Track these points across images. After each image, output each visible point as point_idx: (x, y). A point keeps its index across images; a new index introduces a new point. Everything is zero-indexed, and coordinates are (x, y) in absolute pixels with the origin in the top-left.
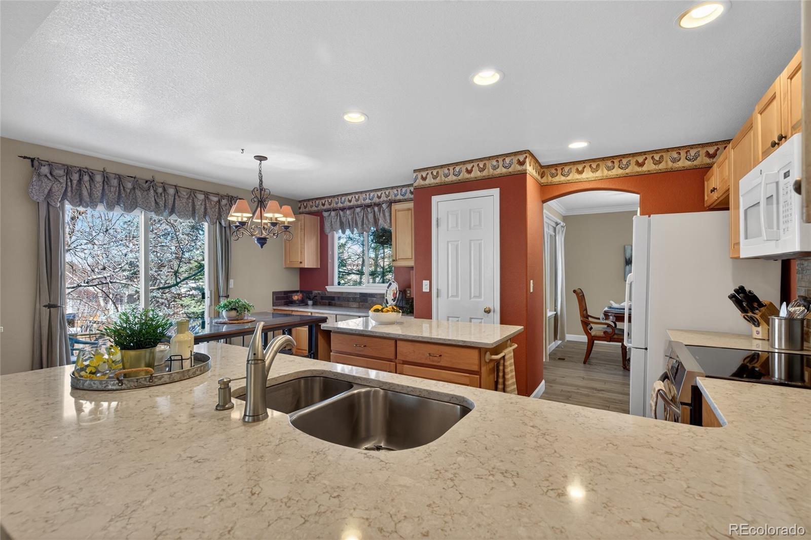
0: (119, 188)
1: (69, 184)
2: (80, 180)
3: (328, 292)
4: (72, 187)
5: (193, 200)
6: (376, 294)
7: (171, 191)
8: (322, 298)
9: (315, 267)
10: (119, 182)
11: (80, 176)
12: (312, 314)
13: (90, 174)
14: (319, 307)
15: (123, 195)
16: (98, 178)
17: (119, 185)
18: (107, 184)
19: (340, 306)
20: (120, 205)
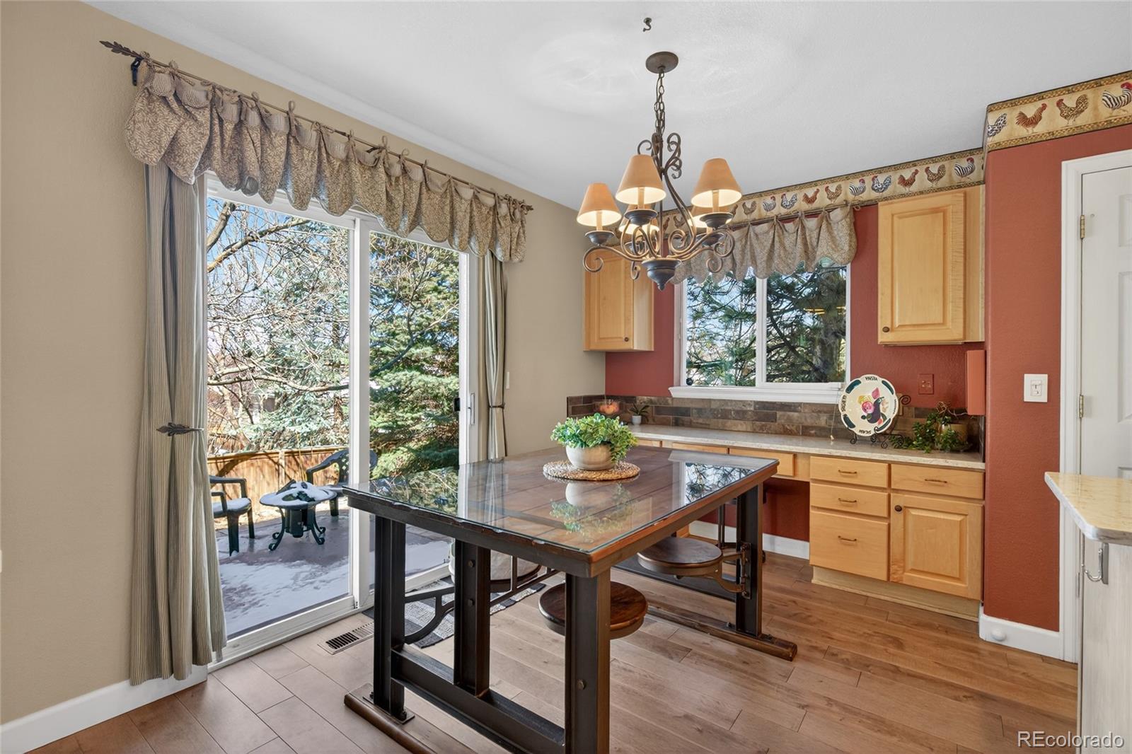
0: (320, 154)
1: (217, 129)
2: (240, 124)
3: (673, 399)
4: (223, 140)
5: (452, 201)
6: (800, 404)
7: (417, 175)
8: (659, 410)
9: (647, 349)
10: (320, 142)
11: (240, 115)
12: (661, 442)
13: (263, 112)
14: (651, 428)
15: (327, 173)
16: (279, 123)
17: (320, 149)
18: (297, 142)
19: (705, 428)
20: (318, 197)
